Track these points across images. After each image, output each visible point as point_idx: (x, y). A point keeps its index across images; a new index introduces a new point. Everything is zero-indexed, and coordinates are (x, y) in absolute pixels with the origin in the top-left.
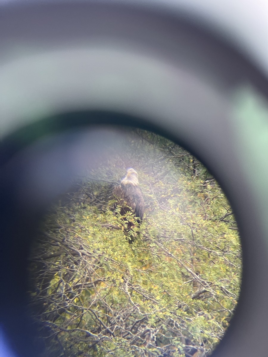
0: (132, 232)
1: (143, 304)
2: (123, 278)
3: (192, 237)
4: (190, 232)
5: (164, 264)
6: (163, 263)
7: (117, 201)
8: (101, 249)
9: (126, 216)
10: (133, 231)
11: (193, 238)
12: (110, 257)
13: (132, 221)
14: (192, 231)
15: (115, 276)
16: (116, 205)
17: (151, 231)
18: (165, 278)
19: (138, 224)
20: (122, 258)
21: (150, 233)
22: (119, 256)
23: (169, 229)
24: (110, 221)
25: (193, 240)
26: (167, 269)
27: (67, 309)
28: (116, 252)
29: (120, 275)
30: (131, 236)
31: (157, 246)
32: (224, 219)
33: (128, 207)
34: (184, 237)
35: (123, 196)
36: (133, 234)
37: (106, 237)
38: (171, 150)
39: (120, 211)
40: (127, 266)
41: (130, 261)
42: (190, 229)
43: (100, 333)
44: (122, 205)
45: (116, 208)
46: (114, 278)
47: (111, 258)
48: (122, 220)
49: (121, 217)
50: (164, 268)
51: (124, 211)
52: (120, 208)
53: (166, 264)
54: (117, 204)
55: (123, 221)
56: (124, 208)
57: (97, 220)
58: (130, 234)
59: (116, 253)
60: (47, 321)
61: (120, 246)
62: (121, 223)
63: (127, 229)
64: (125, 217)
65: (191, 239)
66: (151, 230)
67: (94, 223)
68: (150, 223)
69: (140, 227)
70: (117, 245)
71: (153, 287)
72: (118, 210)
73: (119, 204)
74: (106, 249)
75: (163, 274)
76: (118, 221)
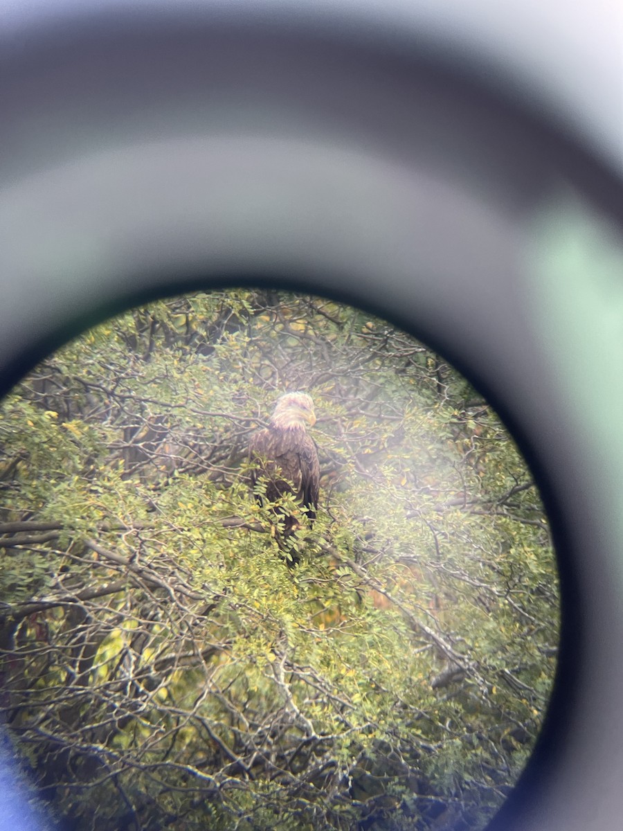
0: (294, 540)
1: (321, 713)
2: (273, 651)
3: (435, 551)
4: (431, 541)
5: (370, 618)
6: (368, 615)
7: (259, 467)
8: (220, 582)
9: (281, 502)
10: (297, 538)
11: (438, 553)
12: (243, 600)
13: (296, 514)
14: (435, 537)
15: (254, 648)
16: (257, 476)
17: (340, 538)
18: (373, 651)
19: (307, 519)
20: (270, 602)
21: (336, 541)
22: (264, 599)
23: (382, 535)
24: (243, 515)
25: (439, 559)
26: (376, 630)
27: (141, 717)
28: (257, 590)
29: (266, 644)
30: (293, 552)
31: (354, 575)
32: (508, 501)
33: (285, 480)
34: (416, 552)
35: (273, 453)
36: (295, 546)
37: (233, 551)
38: (388, 337)
39: (264, 490)
40: (281, 623)
41: (288, 611)
42: (431, 532)
43: (220, 772)
44: (272, 475)
45: (256, 485)
46: (252, 652)
47: (245, 602)
48: (272, 513)
49: (269, 506)
50: (371, 626)
51: (275, 490)
52: (265, 483)
53: (374, 616)
54: (259, 473)
55: (273, 516)
56: (276, 484)
57: (213, 511)
58: (290, 547)
59: (256, 593)
60: (95, 745)
61: (267, 575)
62: (269, 519)
63: (282, 535)
64: (277, 505)
65: (432, 556)
66: (339, 536)
67: (204, 520)
68: (337, 517)
69: (313, 528)
70: (259, 573)
71: (343, 672)
72: (262, 489)
73: (264, 473)
74: (232, 583)
75: (367, 640)
76: (261, 515)
